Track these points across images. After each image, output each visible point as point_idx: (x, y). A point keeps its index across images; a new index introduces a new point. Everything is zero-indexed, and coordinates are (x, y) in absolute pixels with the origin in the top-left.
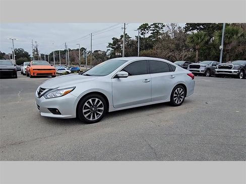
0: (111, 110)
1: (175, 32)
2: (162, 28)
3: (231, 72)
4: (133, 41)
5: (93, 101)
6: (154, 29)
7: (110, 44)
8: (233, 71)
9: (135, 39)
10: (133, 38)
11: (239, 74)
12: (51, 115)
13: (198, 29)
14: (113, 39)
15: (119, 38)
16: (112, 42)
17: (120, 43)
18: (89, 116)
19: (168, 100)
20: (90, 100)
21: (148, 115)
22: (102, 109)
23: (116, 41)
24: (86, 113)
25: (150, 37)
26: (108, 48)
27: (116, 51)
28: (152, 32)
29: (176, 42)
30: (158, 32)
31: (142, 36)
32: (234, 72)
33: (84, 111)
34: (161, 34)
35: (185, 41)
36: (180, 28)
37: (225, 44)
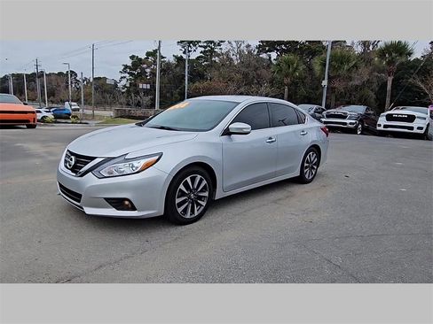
0: (219, 195)
1: (240, 53)
2: (219, 45)
3: (345, 124)
4: (168, 64)
5: (193, 180)
6: (205, 44)
7: (126, 67)
8: (348, 121)
9: (172, 60)
10: (170, 59)
11: (357, 127)
12: (112, 212)
13: (278, 50)
14: (132, 57)
15: (143, 56)
16: (129, 63)
17: (145, 66)
18: (185, 211)
19: (297, 173)
20: (188, 179)
21: (275, 202)
22: (206, 194)
23: (137, 62)
24: (180, 204)
25: (198, 58)
26: (123, 75)
27: (138, 81)
28: (203, 49)
29: (243, 69)
30: (212, 51)
31: (185, 57)
32: (350, 124)
33: (178, 201)
34: (218, 55)
35: (257, 69)
36: (248, 46)
37: (330, 79)
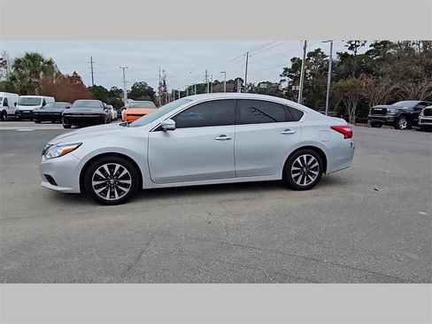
0: (146, 185)
5: (111, 168)
7: (286, 70)
14: (293, 60)
18: (105, 193)
19: (279, 177)
22: (129, 182)
23: (297, 64)
24: (98, 187)
25: (368, 53)
26: (283, 78)
31: (351, 53)
33: (95, 183)
